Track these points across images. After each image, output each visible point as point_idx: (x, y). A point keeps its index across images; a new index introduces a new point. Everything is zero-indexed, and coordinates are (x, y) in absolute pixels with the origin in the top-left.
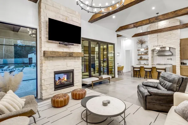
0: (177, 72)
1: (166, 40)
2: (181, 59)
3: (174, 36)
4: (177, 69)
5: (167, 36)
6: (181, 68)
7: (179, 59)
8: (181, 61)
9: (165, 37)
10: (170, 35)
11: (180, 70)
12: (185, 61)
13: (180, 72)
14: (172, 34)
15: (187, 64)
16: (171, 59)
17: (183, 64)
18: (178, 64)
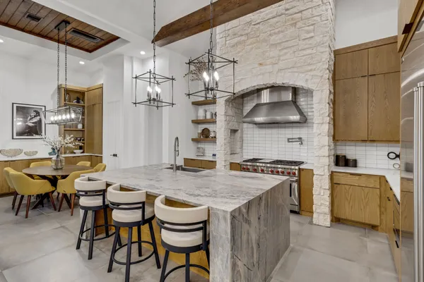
0: (315, 202)
1: (274, 53)
2: (335, 138)
3: (308, 32)
4: (316, 191)
5: (281, 35)
6: (334, 185)
7: (326, 140)
8: (335, 149)
9: (272, 38)
10: (293, 29)
11: (328, 193)
12: (350, 151)
13: (328, 203)
14: (299, 24)
15: (359, 164)
16: (300, 138)
17: (343, 164)
18: (321, 167)
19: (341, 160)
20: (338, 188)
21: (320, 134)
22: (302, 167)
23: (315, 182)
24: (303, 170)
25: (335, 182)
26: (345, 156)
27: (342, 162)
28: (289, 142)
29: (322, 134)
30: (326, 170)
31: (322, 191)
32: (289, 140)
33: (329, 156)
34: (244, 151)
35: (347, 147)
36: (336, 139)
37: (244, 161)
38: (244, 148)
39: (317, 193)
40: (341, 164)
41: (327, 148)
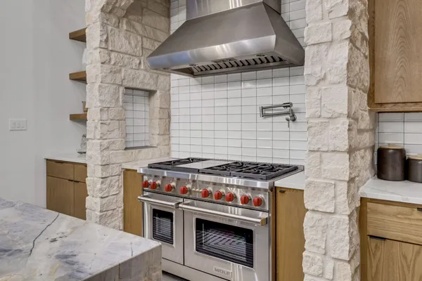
4: (310, 262)
8: (375, 130)
12: (416, 138)
16: (288, 105)
17: (399, 171)
18: (327, 186)
19: (390, 161)
20: (380, 253)
21: (324, 79)
22: (279, 183)
23: (309, 234)
24: (283, 191)
25: (371, 231)
26: (402, 151)
27: (395, 168)
28: (264, 116)
29: (330, 78)
30: (343, 197)
31: (330, 265)
32: (265, 112)
33: (351, 151)
34: (173, 140)
35: (410, 127)
36: (378, 99)
37: (150, 166)
38: (173, 133)
39: (315, 269)
40: (390, 172)
41: (344, 123)
